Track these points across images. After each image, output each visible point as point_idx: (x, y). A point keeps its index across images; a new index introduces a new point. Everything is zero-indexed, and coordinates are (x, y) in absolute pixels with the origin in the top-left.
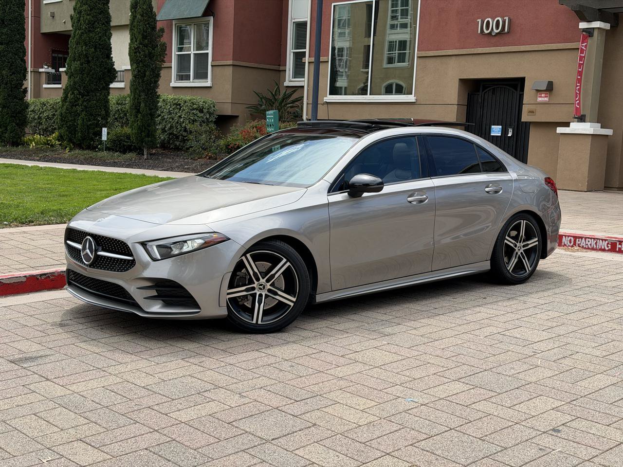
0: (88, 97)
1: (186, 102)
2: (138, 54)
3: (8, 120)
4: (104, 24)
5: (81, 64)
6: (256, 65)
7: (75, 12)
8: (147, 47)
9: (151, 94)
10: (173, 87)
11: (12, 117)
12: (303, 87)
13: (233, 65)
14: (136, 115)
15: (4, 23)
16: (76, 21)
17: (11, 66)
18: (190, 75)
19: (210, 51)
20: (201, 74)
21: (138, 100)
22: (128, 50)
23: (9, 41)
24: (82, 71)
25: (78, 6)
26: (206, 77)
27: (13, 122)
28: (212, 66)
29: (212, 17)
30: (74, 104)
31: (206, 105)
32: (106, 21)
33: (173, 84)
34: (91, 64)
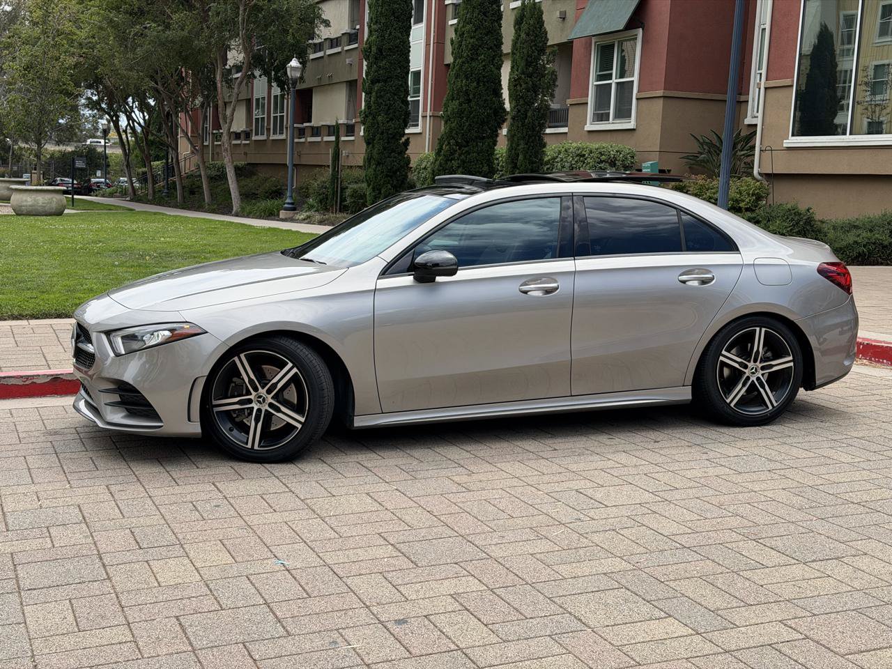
0: (466, 149)
1: (591, 152)
2: (518, 88)
3: (382, 181)
4: (491, 48)
5: (460, 104)
6: (701, 95)
7: (456, 34)
8: (530, 77)
9: (532, 142)
10: (589, 132)
11: (387, 176)
12: (756, 125)
13: (664, 97)
14: (513, 171)
15: (382, 54)
16: (456, 46)
17: (389, 109)
18: (609, 113)
19: (635, 79)
20: (623, 113)
21: (515, 150)
22: (508, 81)
23: (388, 78)
24: (460, 114)
25: (461, 25)
26: (630, 116)
27: (389, 183)
28: (637, 99)
29: (641, 29)
30: (449, 158)
31: (621, 156)
32: (495, 45)
33: (588, 127)
34: (472, 104)
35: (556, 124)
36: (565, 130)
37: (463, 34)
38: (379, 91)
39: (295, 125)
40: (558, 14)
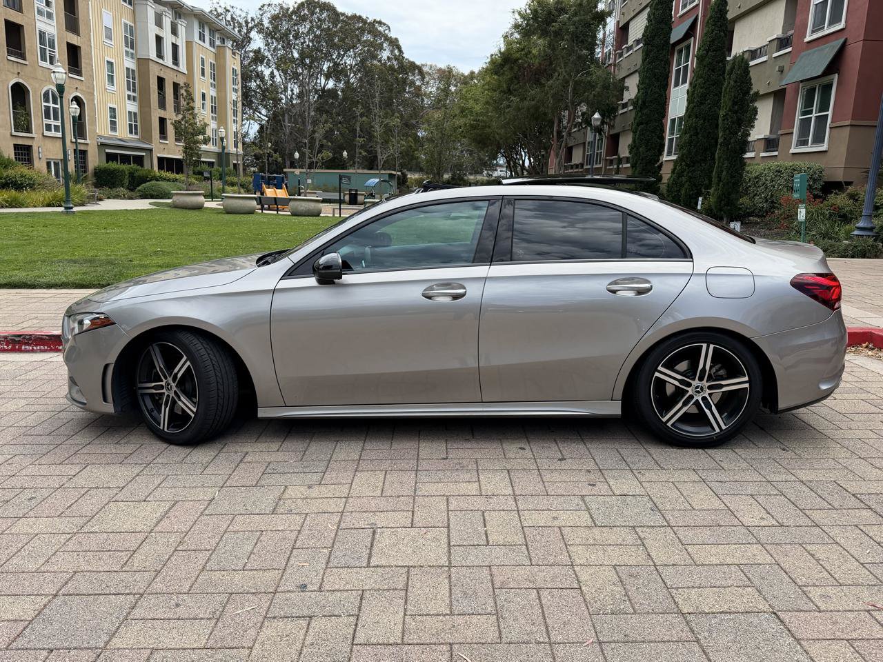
0: (693, 168)
1: (787, 169)
5: (691, 136)
10: (793, 154)
13: (851, 125)
18: (809, 140)
19: (830, 113)
20: (819, 139)
24: (690, 143)
25: (695, 79)
26: (824, 141)
28: (830, 128)
29: (837, 75)
30: (680, 175)
31: (812, 171)
33: (793, 151)
34: (699, 136)
35: (771, 149)
36: (776, 153)
37: (696, 85)
38: (642, 130)
39: (607, 158)
40: (777, 68)
